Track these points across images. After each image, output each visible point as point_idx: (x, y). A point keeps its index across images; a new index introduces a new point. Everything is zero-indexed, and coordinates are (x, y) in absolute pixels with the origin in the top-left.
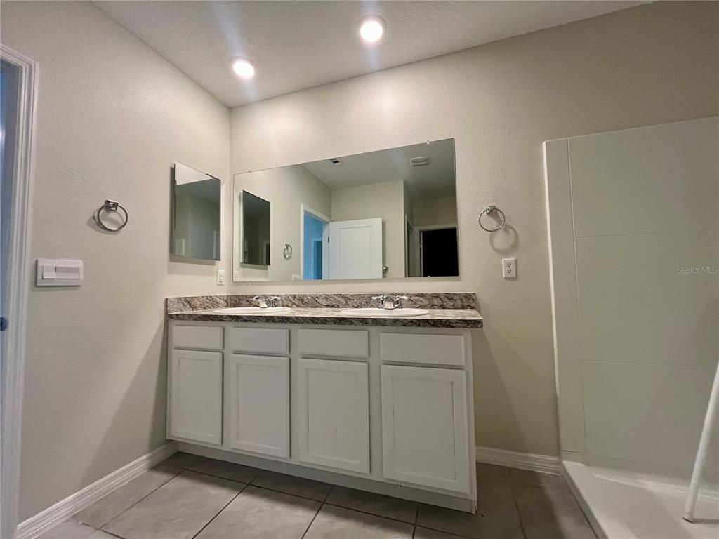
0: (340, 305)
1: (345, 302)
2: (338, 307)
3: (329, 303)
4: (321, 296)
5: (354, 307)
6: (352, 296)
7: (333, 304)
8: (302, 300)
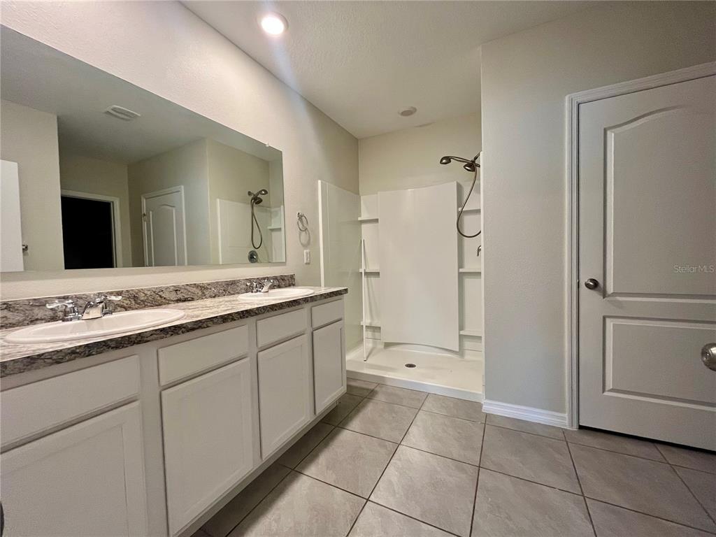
0: (195, 297)
1: (200, 293)
2: (193, 299)
3: (180, 296)
4: (167, 288)
5: (211, 297)
6: (209, 285)
7: (186, 297)
8: (135, 298)
